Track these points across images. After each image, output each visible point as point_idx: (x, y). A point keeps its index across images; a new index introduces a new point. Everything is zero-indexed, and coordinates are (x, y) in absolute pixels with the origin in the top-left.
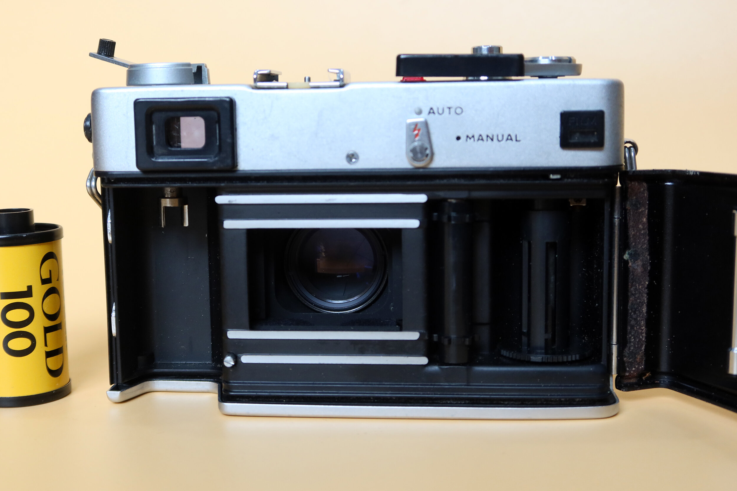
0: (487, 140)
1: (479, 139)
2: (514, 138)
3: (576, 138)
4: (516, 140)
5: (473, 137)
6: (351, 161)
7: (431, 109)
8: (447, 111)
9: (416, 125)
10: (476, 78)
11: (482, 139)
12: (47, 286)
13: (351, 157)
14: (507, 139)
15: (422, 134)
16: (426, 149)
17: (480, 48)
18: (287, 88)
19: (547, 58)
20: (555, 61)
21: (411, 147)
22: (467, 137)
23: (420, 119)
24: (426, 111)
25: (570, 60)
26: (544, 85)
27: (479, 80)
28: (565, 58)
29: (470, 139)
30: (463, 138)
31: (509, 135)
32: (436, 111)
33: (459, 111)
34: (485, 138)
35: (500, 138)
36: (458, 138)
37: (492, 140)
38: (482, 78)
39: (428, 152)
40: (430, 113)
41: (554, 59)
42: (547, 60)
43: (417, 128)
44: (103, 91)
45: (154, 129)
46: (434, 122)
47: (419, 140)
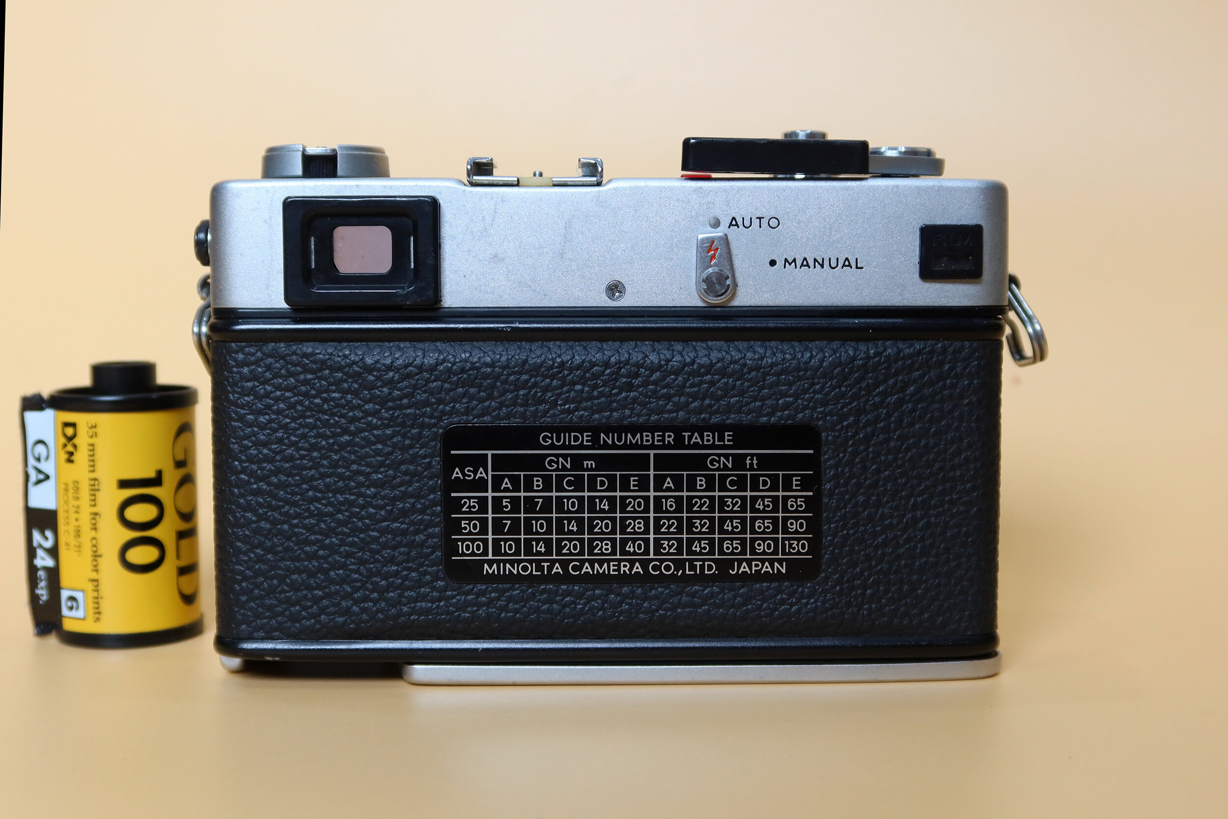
0: (815, 267)
1: (802, 265)
2: (853, 264)
3: (942, 266)
4: (857, 267)
5: (794, 260)
6: (614, 295)
7: (734, 219)
8: (756, 222)
9: (712, 241)
10: (788, 176)
11: (808, 265)
12: (181, 472)
13: (614, 289)
14: (844, 265)
15: (720, 256)
16: (727, 278)
17: (794, 134)
18: (518, 184)
19: (896, 149)
20: (905, 153)
21: (704, 275)
22: (786, 260)
23: (718, 233)
24: (725, 221)
25: (929, 153)
26: (897, 187)
27: (794, 179)
28: (921, 150)
29: (790, 264)
30: (780, 263)
31: (847, 259)
32: (740, 223)
33: (774, 223)
34: (811, 263)
35: (833, 264)
36: (773, 263)
37: (822, 266)
38: (798, 176)
39: (728, 282)
40: (731, 225)
41: (903, 150)
42: (895, 152)
43: (713, 248)
44: (232, 185)
45: (313, 243)
46: (738, 239)
47: (715, 265)
